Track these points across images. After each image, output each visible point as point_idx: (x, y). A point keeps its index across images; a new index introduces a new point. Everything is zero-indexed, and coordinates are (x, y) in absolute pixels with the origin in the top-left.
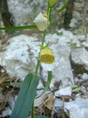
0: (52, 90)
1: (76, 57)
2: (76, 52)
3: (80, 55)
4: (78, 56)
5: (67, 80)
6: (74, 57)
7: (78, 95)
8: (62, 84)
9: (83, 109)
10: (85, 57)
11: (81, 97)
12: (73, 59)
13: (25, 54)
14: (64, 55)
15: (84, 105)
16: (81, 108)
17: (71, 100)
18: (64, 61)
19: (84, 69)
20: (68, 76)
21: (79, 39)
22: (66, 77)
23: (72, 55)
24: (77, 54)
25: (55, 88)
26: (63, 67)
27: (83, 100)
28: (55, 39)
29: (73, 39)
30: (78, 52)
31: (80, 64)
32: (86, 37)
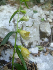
0: (27, 47)
1: (43, 28)
2: (43, 24)
3: (45, 27)
4: (44, 27)
5: (36, 42)
6: (42, 27)
7: (41, 52)
8: (33, 44)
9: (44, 63)
10: (48, 28)
11: (43, 54)
12: (41, 29)
13: (12, 25)
14: (36, 27)
15: (45, 60)
16: (43, 62)
17: (38, 56)
18: (36, 31)
19: (46, 35)
20: (37, 40)
21: (45, 13)
22: (36, 41)
23: (41, 26)
24: (44, 26)
25: (29, 46)
26: (35, 34)
27: (44, 56)
28: (31, 13)
29: (42, 14)
30: (45, 25)
31: (44, 32)
32: (50, 13)
